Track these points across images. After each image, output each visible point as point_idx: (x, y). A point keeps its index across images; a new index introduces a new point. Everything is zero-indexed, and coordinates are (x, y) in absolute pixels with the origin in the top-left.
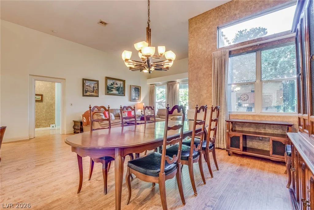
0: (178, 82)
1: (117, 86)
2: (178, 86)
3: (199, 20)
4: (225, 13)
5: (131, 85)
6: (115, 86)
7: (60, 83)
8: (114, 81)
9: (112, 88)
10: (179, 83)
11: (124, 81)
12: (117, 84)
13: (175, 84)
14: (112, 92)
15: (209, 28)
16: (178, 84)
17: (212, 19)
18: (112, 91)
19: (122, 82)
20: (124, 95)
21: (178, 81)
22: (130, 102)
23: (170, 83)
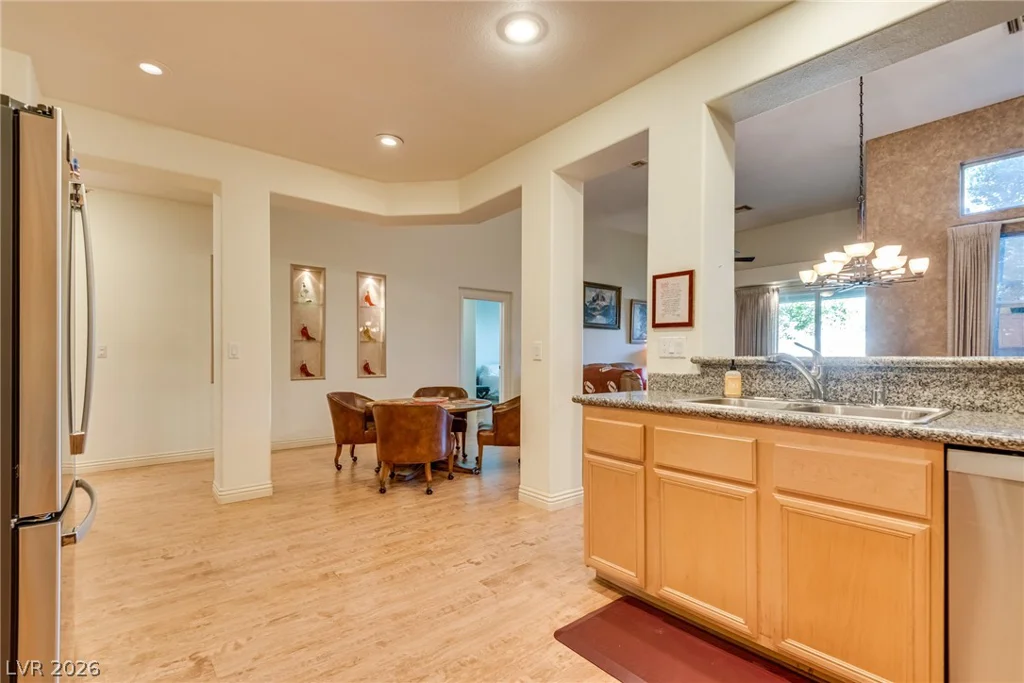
0: (775, 287)
1: (604, 304)
2: (775, 298)
3: (901, 145)
4: (984, 130)
5: (635, 298)
6: (600, 303)
7: (501, 302)
8: (598, 290)
9: (594, 309)
10: (778, 290)
11: (618, 290)
12: (604, 299)
13: (764, 293)
14: (594, 321)
15: (935, 164)
16: (776, 293)
17: (942, 142)
18: (594, 316)
19: (614, 293)
20: (619, 327)
21: (775, 285)
22: (629, 345)
23: (745, 292)
